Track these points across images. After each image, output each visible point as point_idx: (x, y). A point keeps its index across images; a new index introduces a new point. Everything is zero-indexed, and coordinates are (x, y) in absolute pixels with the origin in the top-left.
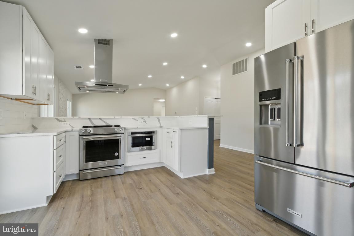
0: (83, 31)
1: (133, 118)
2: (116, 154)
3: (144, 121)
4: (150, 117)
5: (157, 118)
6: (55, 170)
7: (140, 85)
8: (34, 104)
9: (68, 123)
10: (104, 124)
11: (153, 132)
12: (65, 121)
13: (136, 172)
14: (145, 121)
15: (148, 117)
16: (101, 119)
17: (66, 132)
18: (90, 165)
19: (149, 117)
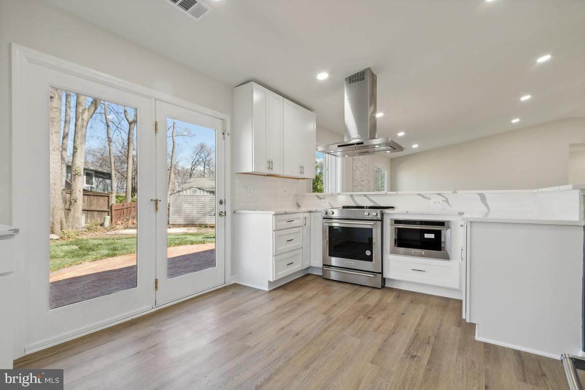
0: (323, 76)
1: (420, 195)
2: (368, 253)
3: (445, 199)
4: (458, 192)
5: (478, 194)
6: (274, 254)
7: (515, 121)
8: (299, 179)
9: (327, 200)
10: (371, 204)
11: (442, 224)
12: (325, 199)
13: (401, 293)
14: (447, 201)
15: (453, 193)
16: (366, 197)
17: (310, 212)
18: (334, 261)
19: (455, 192)
